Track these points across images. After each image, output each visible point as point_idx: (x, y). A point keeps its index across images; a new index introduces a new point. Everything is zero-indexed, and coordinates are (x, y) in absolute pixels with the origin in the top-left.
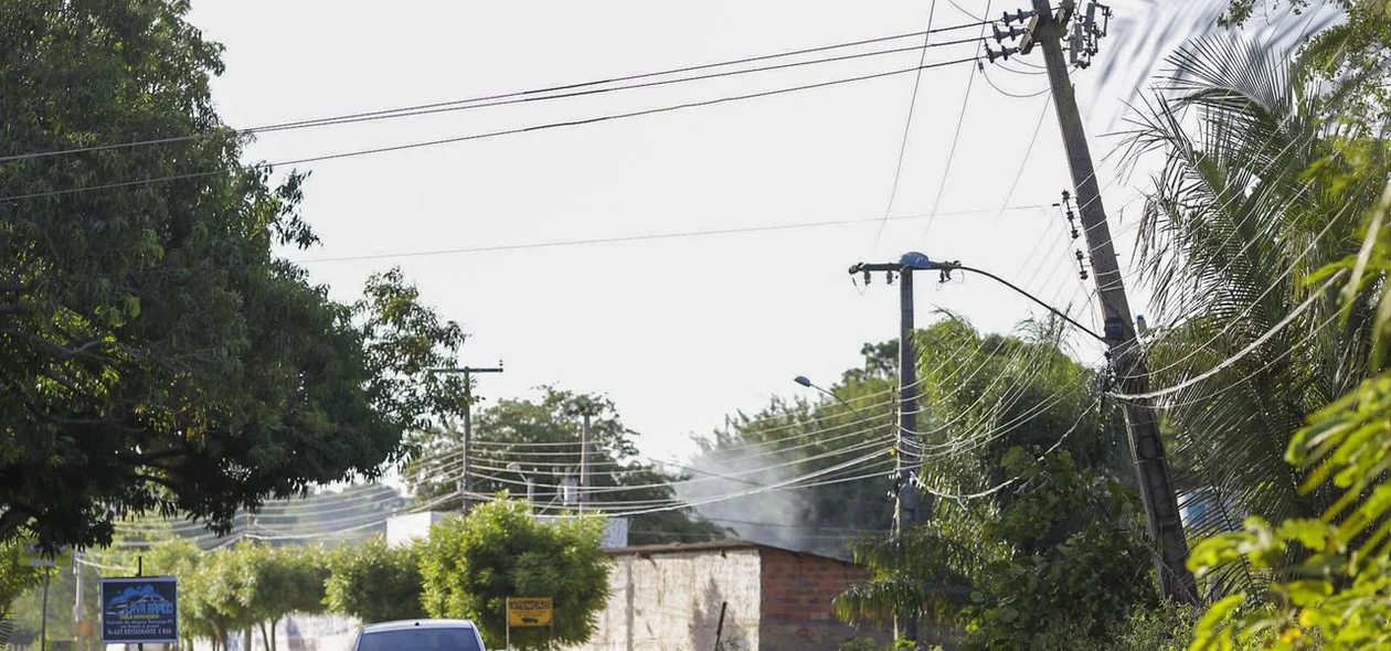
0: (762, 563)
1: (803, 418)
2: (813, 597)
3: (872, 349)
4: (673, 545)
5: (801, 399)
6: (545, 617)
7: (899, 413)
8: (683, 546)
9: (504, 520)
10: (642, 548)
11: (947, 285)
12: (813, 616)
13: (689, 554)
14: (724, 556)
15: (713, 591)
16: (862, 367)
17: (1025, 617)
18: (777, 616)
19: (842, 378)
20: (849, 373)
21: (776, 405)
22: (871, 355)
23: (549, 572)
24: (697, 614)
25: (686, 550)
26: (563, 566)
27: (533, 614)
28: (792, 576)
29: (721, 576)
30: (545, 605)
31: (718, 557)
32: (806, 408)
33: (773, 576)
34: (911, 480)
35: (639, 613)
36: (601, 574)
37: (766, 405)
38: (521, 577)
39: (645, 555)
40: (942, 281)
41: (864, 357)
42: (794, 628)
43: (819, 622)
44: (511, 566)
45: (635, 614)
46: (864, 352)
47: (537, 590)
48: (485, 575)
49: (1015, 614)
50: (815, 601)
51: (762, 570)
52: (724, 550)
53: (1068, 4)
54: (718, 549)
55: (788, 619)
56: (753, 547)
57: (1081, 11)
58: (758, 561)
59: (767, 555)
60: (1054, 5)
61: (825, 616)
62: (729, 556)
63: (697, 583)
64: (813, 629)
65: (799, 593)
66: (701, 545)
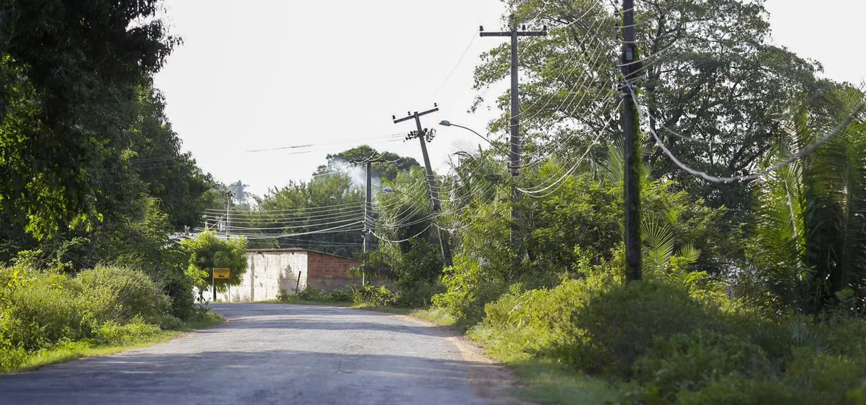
0: (308, 257)
1: (303, 190)
2: (327, 269)
3: (331, 157)
4: (272, 249)
5: (302, 182)
6: (227, 275)
9: (209, 239)
10: (259, 250)
12: (327, 276)
14: (293, 254)
15: (289, 267)
16: (326, 164)
18: (313, 276)
19: (317, 170)
20: (320, 167)
21: (291, 184)
22: (330, 159)
23: (226, 259)
24: (281, 276)
25: (277, 251)
26: (231, 256)
27: (222, 274)
28: (319, 262)
29: (292, 261)
30: (227, 271)
31: (291, 254)
32: (305, 186)
33: (312, 262)
34: (370, 232)
35: (256, 277)
36: (245, 260)
38: (216, 261)
39: (260, 253)
41: (327, 160)
42: (320, 281)
43: (329, 278)
44: (212, 256)
45: (254, 277)
46: (327, 158)
47: (222, 265)
48: (203, 260)
50: (327, 271)
51: (308, 259)
52: (293, 252)
53: (426, 130)
54: (290, 251)
55: (317, 277)
56: (305, 251)
57: (429, 130)
58: (306, 256)
59: (310, 254)
60: (423, 129)
61: (330, 276)
62: (295, 254)
63: (282, 264)
64: (326, 281)
65: (322, 268)
66: (284, 249)
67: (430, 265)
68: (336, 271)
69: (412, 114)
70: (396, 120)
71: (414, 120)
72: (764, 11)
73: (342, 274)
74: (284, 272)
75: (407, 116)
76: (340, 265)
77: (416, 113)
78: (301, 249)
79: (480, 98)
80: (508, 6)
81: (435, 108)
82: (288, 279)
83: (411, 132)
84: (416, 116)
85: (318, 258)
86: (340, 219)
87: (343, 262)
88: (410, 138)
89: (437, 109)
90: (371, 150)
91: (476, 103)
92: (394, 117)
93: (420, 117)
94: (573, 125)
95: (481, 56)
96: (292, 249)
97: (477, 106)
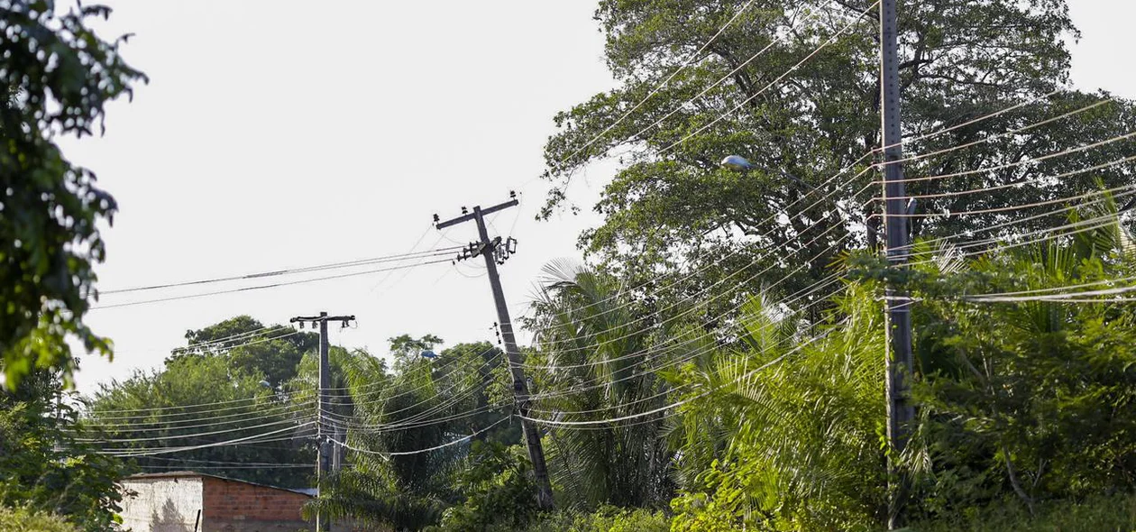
0: (204, 486)
1: (157, 384)
2: (235, 506)
3: (192, 334)
4: (139, 475)
7: (320, 402)
8: (147, 475)
11: (346, 329)
12: (236, 517)
13: (149, 480)
14: (176, 481)
15: (170, 503)
16: (186, 346)
17: (482, 517)
18: (213, 517)
19: (171, 354)
20: (176, 350)
21: (138, 374)
22: (192, 338)
24: (155, 517)
25: (147, 478)
28: (222, 493)
29: (175, 494)
31: (172, 482)
33: (210, 494)
34: (328, 440)
37: (130, 376)
40: (343, 326)
41: (187, 340)
42: (223, 525)
43: (239, 521)
46: (187, 336)
49: (478, 516)
50: (236, 509)
51: (204, 489)
52: (176, 478)
53: (499, 239)
54: (171, 477)
55: (220, 519)
56: (198, 476)
57: (504, 241)
58: (200, 485)
59: (207, 481)
60: (491, 239)
61: (242, 517)
62: (180, 481)
63: (156, 499)
64: (235, 525)
65: (227, 504)
66: (161, 474)
67: (514, 493)
68: (250, 508)
69: (470, 211)
70: (440, 222)
71: (473, 222)
72: (1070, 27)
73: (262, 512)
74: (160, 513)
75: (460, 214)
76: (257, 499)
77: (478, 209)
78: (191, 473)
79: (559, 193)
80: (604, 28)
81: (512, 199)
82: (167, 522)
83: (471, 245)
84: (478, 214)
85: (220, 488)
86: (254, 423)
87: (263, 493)
88: (465, 257)
89: (516, 202)
90: (253, 322)
91: (552, 203)
92: (436, 218)
93: (484, 217)
94: (738, 237)
95: (556, 119)
96: (175, 473)
97: (555, 208)
